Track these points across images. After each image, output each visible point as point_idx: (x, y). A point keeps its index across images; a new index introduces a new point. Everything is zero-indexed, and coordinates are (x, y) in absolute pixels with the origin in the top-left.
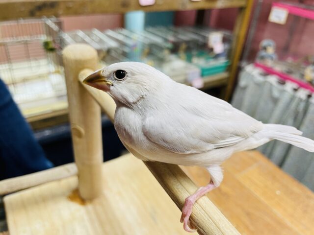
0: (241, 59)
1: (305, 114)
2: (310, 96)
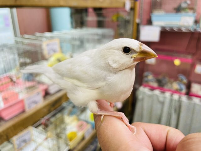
1: (180, 107)
2: (180, 98)
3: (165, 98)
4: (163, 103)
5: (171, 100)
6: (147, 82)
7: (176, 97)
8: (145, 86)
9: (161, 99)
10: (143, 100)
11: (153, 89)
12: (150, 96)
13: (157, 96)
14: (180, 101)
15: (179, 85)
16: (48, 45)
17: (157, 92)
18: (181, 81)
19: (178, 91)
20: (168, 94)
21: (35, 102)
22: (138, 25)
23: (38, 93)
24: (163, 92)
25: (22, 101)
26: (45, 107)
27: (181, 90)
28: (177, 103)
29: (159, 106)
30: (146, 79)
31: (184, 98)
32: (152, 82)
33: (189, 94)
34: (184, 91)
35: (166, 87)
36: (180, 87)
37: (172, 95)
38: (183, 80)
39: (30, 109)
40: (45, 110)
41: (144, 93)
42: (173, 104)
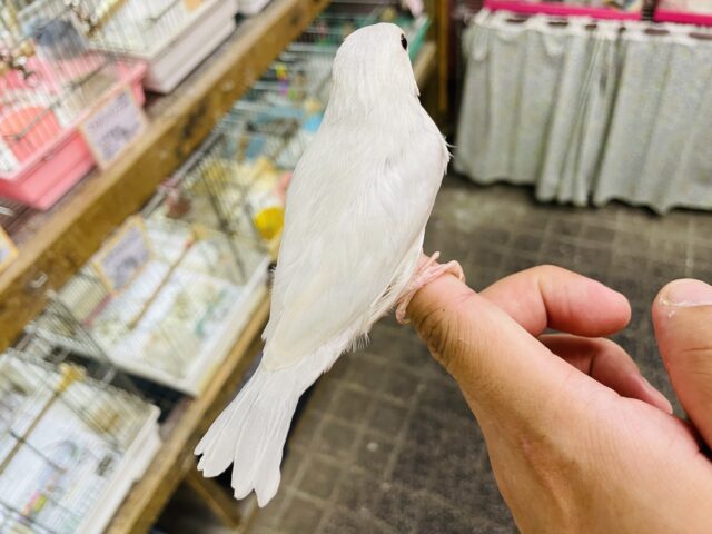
1: (621, 64)
2: (622, 30)
4: (559, 63)
5: (590, 44)
7: (607, 30)
12: (511, 44)
13: (540, 34)
14: (620, 44)
20: (577, 25)
25: (75, 136)
26: (159, 144)
28: (612, 51)
29: (548, 73)
31: (636, 31)
33: (655, 12)
39: (116, 160)
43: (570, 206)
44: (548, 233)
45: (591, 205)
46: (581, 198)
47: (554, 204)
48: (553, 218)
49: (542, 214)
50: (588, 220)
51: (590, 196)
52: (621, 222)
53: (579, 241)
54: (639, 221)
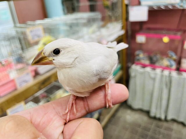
0: (127, 62)
1: (171, 82)
2: (170, 73)
3: (156, 74)
4: (154, 79)
5: (162, 76)
6: (138, 60)
7: (166, 72)
8: (137, 64)
9: (152, 75)
10: (135, 77)
11: (144, 66)
12: (142, 73)
13: (149, 73)
14: (170, 77)
15: (169, 61)
16: (31, 31)
17: (148, 69)
18: (171, 57)
19: (168, 68)
20: (158, 71)
21: (26, 81)
22: (127, 6)
23: (28, 74)
24: (154, 69)
25: (13, 81)
26: (35, 85)
27: (171, 66)
28: (168, 78)
29: (151, 82)
30: (137, 58)
31: (174, 74)
32: (144, 60)
33: (179, 69)
34: (174, 66)
35: (157, 64)
36: (171, 63)
37: (163, 71)
38: (173, 56)
39: (21, 87)
40: (36, 88)
41: (136, 71)
42: (164, 79)
43: (160, 119)
44: (153, 127)
45: (166, 120)
46: (163, 117)
47: (155, 118)
48: (155, 122)
49: (151, 121)
50: (165, 124)
51: (166, 117)
52: (175, 126)
53: (162, 130)
54: (180, 127)
